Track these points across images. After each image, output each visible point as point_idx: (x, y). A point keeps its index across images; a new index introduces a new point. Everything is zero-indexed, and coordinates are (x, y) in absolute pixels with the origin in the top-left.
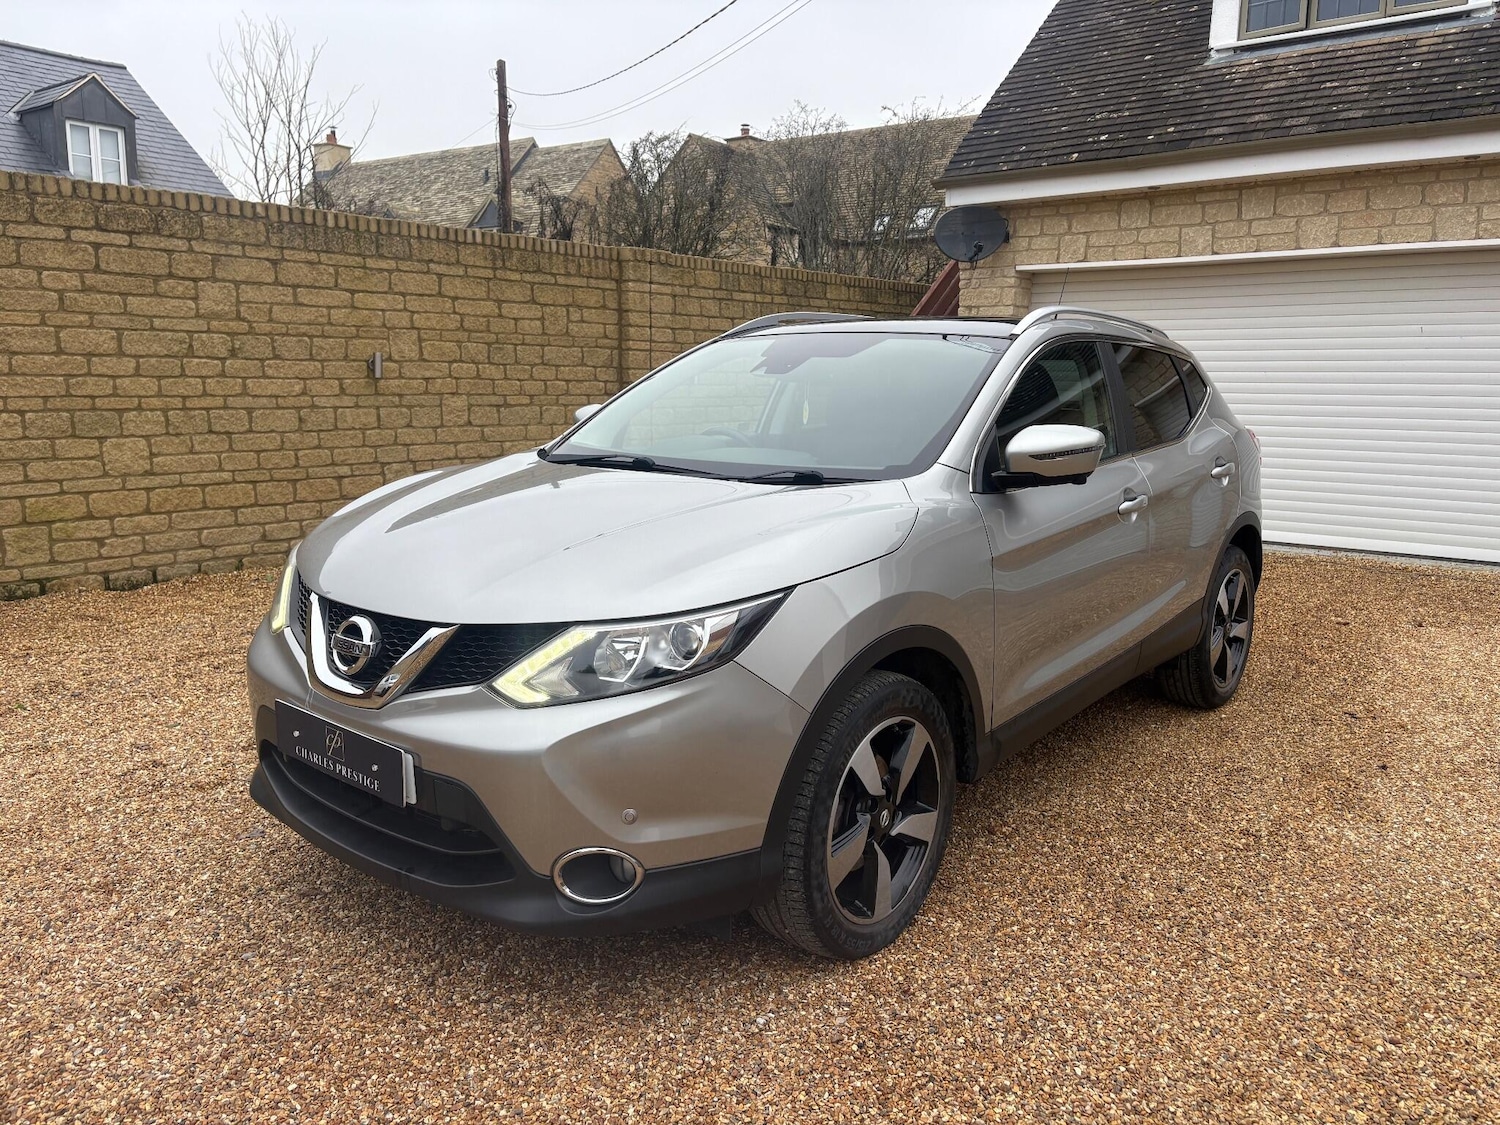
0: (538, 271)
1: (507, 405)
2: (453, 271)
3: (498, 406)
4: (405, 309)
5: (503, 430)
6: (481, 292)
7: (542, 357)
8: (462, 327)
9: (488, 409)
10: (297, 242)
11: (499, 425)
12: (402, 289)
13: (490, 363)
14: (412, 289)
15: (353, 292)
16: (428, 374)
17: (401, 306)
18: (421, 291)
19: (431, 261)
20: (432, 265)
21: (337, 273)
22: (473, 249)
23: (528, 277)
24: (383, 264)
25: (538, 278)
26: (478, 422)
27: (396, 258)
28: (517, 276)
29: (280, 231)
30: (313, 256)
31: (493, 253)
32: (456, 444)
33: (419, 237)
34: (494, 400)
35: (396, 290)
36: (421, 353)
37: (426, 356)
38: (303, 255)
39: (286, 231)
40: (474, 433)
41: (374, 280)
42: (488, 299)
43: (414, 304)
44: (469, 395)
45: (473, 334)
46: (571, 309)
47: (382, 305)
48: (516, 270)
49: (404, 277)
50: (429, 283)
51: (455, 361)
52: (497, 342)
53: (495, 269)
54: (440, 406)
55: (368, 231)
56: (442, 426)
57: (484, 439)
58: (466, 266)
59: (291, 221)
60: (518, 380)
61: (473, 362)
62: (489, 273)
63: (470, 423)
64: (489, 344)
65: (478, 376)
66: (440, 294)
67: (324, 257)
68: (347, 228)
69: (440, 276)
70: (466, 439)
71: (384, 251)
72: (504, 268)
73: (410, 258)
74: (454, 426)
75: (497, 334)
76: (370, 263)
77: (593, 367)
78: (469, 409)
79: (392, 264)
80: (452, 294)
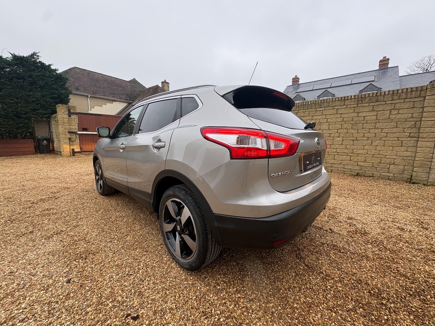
0: (377, 101)
1: (356, 140)
2: (342, 107)
3: (353, 140)
4: (326, 118)
5: (354, 146)
6: (352, 111)
7: (375, 126)
8: (343, 121)
9: (349, 141)
10: (302, 108)
11: (353, 145)
12: (325, 114)
13: (352, 129)
14: (328, 113)
15: (312, 116)
16: (330, 132)
17: (324, 118)
18: (331, 113)
19: (335, 106)
20: (335, 107)
21: (309, 113)
22: (350, 100)
23: (372, 104)
24: (321, 109)
25: (376, 104)
26: (345, 144)
27: (325, 107)
28: (367, 104)
29: (298, 107)
30: (305, 111)
31: (358, 101)
32: (337, 149)
33: (332, 101)
34: (352, 138)
35: (324, 114)
36: (329, 127)
37: (330, 128)
38: (302, 111)
39: (300, 107)
40: (344, 147)
41: (318, 113)
42: (354, 112)
43: (328, 117)
44: (343, 137)
45: (346, 122)
46: (392, 111)
47: (319, 118)
48: (367, 103)
49: (326, 111)
50: (334, 111)
51: (339, 129)
52: (356, 123)
53: (358, 104)
54: (333, 140)
55: (318, 103)
56: (333, 144)
57: (346, 148)
58: (347, 105)
59: (301, 105)
60: (363, 133)
61: (346, 129)
62: (356, 106)
63: (342, 144)
64: (352, 124)
65: (347, 133)
66: (337, 113)
67: (307, 110)
68: (313, 103)
69: (337, 109)
70: (340, 148)
71: (322, 106)
72: (362, 103)
73: (329, 106)
74: (337, 144)
75: (356, 121)
76: (317, 109)
77: (403, 128)
78: (342, 141)
79: (324, 109)
80: (341, 113)
